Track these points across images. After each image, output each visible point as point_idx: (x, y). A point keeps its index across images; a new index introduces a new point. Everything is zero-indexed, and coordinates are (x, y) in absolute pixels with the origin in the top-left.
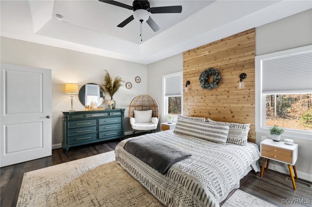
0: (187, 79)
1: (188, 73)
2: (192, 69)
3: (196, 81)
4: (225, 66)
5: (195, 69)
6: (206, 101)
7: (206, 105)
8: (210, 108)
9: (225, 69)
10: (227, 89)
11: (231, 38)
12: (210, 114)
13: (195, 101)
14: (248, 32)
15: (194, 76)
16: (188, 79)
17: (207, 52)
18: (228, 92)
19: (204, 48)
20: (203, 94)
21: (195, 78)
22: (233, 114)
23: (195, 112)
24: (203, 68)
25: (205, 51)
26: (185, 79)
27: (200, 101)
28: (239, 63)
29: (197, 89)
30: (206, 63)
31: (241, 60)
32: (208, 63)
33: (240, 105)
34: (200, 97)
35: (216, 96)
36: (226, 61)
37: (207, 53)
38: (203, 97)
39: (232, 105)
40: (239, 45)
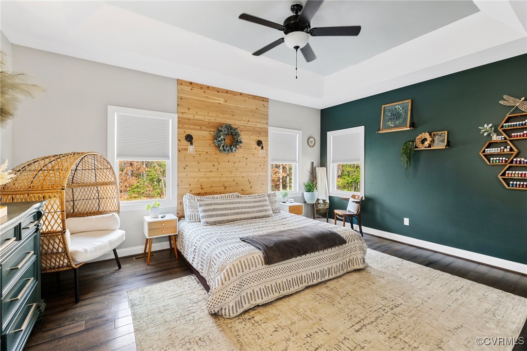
0: (186, 130)
1: (188, 121)
2: (197, 117)
3: (204, 138)
4: (244, 127)
5: (202, 118)
6: (219, 170)
7: (220, 175)
8: (225, 179)
9: (243, 131)
10: (246, 156)
11: (250, 97)
12: (225, 188)
13: (201, 170)
14: (264, 100)
15: (201, 129)
16: (189, 132)
17: (222, 99)
18: (247, 158)
19: (218, 92)
20: (216, 160)
21: (202, 132)
22: (251, 184)
23: (202, 188)
24: (216, 121)
25: (219, 97)
26: (182, 130)
27: (210, 170)
28: (257, 128)
29: (207, 151)
30: (221, 115)
31: (259, 125)
32: (222, 116)
33: (257, 174)
34: (210, 164)
35: (233, 163)
36: (245, 121)
37: (222, 101)
38: (216, 164)
39: (250, 174)
40: (257, 109)
